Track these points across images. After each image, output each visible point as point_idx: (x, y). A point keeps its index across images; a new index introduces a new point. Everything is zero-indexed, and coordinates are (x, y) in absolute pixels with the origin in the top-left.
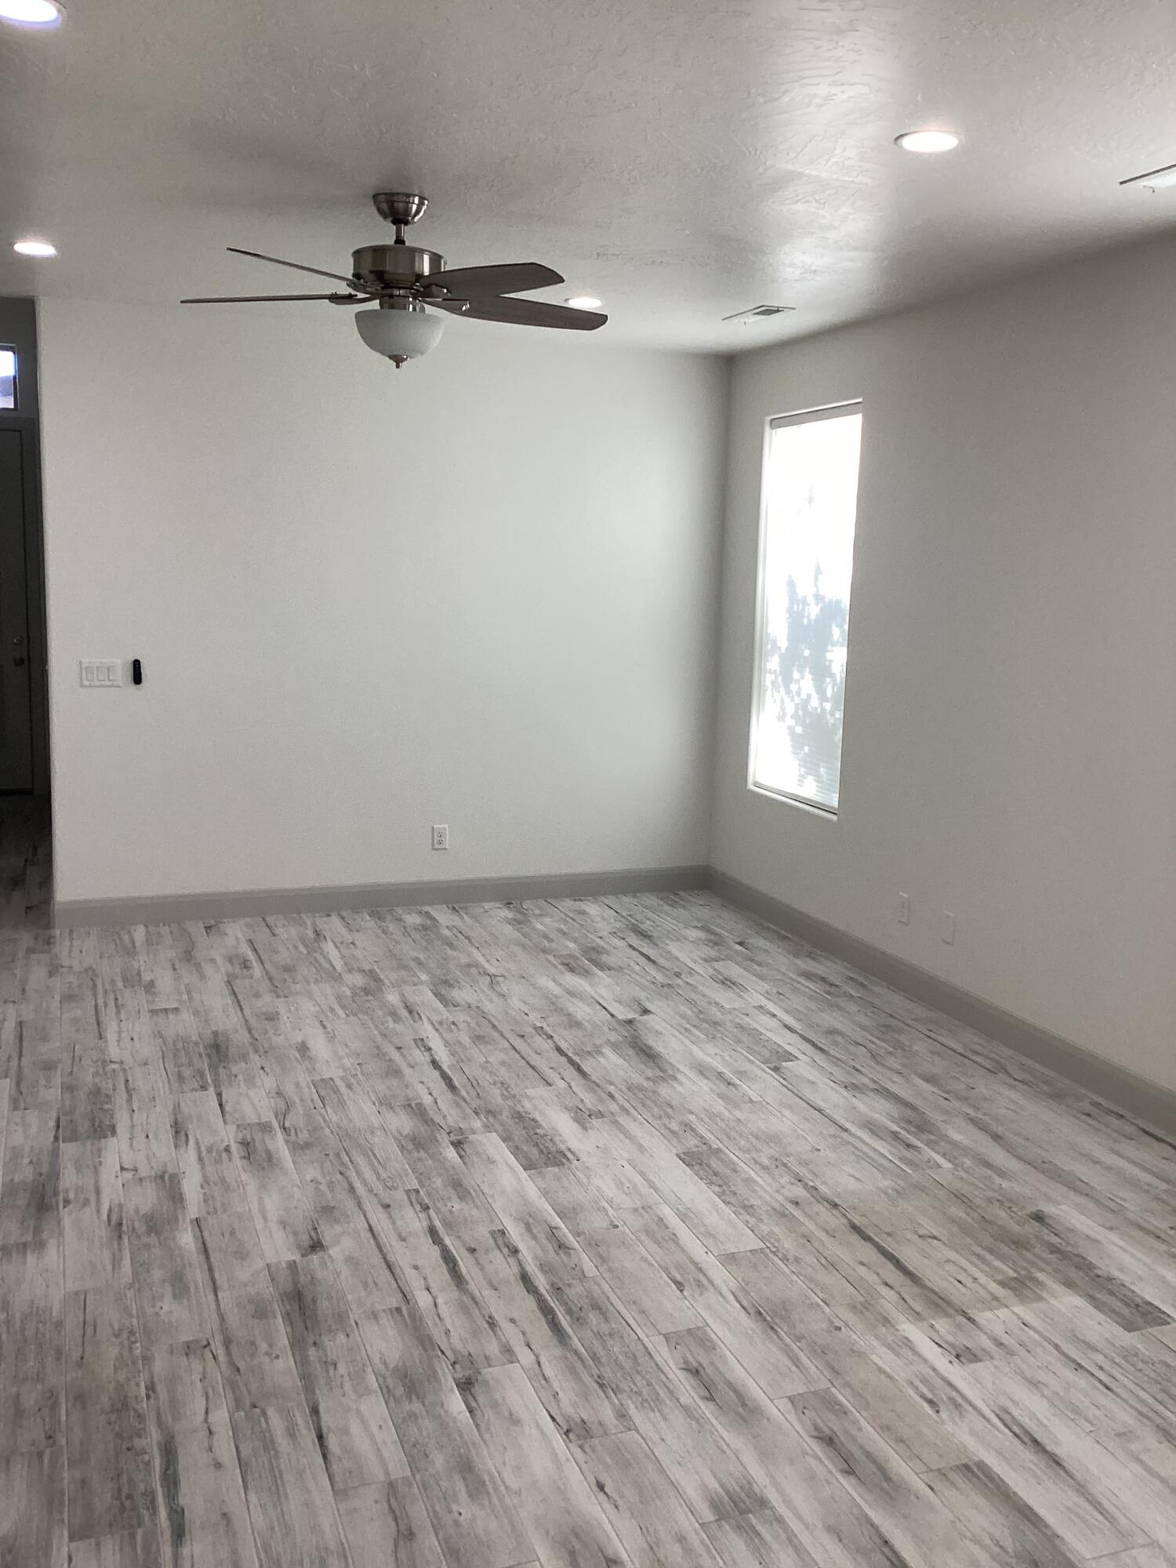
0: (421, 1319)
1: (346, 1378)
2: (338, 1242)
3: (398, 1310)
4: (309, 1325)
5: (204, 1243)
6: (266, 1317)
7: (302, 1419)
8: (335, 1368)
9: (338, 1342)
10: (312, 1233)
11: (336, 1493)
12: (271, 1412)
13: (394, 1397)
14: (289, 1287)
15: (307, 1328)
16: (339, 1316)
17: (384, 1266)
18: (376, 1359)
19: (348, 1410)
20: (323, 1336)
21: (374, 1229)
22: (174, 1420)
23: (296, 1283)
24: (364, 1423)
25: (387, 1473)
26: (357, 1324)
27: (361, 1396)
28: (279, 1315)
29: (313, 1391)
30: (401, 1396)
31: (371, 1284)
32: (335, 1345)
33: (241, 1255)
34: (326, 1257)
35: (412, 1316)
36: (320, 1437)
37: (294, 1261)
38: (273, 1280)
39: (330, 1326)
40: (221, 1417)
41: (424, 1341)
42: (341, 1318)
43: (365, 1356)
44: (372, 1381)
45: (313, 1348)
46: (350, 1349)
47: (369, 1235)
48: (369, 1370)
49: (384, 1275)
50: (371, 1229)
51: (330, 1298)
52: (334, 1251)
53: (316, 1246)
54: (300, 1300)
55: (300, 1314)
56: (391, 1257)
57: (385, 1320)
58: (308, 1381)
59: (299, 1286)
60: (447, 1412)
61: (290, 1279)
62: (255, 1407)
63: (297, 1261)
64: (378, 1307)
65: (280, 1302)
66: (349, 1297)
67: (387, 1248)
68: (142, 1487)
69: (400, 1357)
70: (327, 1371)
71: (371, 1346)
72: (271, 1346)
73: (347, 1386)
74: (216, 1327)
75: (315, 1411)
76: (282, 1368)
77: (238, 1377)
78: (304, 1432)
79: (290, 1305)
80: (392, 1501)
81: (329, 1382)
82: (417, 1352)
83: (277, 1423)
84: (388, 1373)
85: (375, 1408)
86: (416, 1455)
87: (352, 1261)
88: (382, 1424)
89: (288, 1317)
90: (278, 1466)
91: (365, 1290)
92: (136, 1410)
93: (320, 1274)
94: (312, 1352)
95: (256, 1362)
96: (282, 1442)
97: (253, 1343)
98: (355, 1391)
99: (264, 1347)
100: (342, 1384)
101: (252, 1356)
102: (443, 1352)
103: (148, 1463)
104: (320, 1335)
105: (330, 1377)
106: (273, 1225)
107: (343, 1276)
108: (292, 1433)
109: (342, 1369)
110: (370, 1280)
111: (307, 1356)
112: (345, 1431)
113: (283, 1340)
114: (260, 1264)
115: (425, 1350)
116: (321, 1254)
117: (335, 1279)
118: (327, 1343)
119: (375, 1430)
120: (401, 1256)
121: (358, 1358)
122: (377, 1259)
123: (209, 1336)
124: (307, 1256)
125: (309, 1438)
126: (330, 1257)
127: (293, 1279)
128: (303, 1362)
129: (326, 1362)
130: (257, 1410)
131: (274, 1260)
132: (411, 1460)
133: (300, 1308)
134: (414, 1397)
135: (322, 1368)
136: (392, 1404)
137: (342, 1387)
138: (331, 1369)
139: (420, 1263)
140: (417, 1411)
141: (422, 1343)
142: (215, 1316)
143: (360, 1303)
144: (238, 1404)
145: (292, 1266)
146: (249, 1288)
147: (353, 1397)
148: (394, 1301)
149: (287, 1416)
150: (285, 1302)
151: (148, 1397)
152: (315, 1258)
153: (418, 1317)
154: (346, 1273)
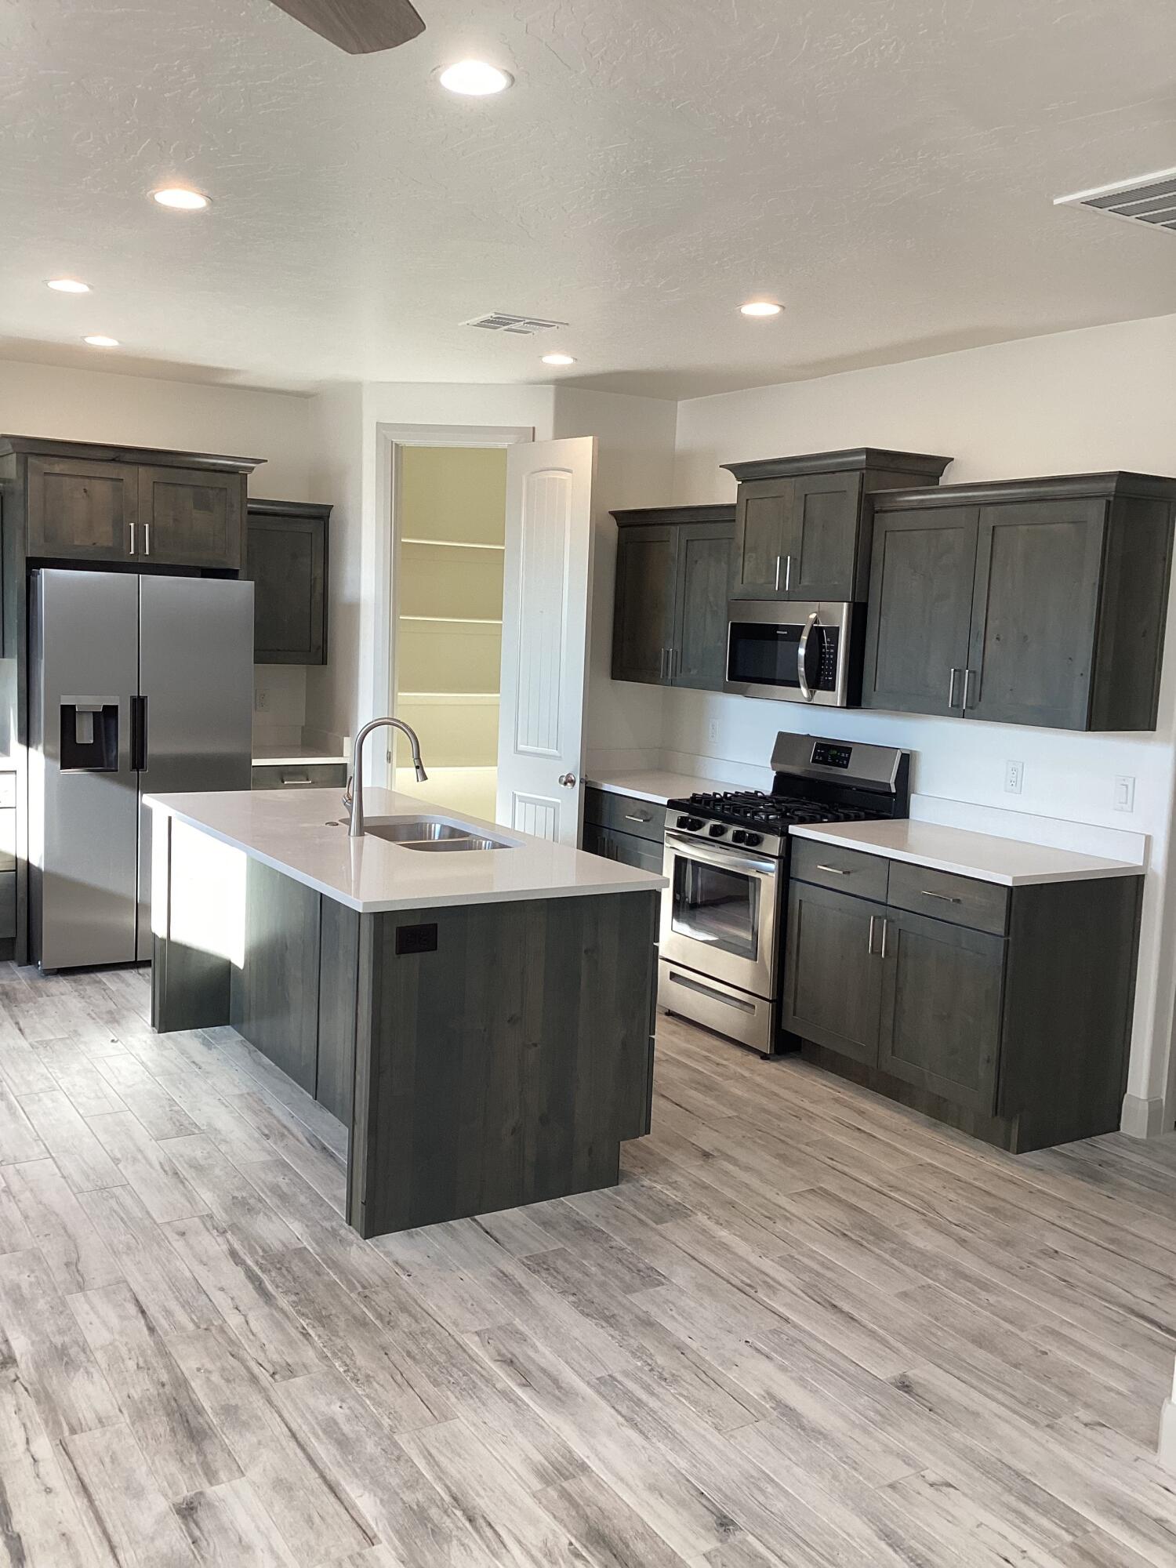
0: (46, 1423)
1: (126, 1357)
2: (157, 1522)
3: (73, 1431)
4: (173, 1403)
5: (339, 1499)
6: (222, 1408)
7: (162, 1323)
8: (138, 1364)
9: (139, 1390)
10: (197, 1533)
11: (126, 1281)
12: (191, 1327)
13: (79, 1346)
14: (208, 1447)
15: (175, 1400)
16: (141, 1418)
17: (91, 1490)
18: (96, 1376)
19: (121, 1333)
20: (156, 1393)
21: (107, 1549)
22: (272, 1315)
23: (201, 1452)
24: (104, 1323)
25: (85, 1296)
26: (121, 1411)
27: (111, 1344)
28: (209, 1411)
29: (156, 1343)
30: (71, 1347)
31: (107, 1460)
32: (142, 1387)
33: (282, 1486)
34: (170, 1493)
35: (57, 1423)
36: (143, 1312)
37: (211, 1484)
38: (229, 1453)
39: (150, 1405)
40: (234, 1321)
41: (45, 1399)
42: (139, 1415)
43: (109, 1379)
44: (99, 1356)
45: (164, 1380)
46: (125, 1382)
47: (115, 1539)
48: (104, 1366)
49: (91, 1476)
50: (113, 1549)
51: (156, 1438)
52: (161, 1504)
53: (188, 1511)
54: (191, 1432)
55: (186, 1414)
56: (81, 1502)
57: (89, 1417)
58: (163, 1351)
59: (195, 1449)
60: (29, 1339)
61: (210, 1457)
62: (206, 1329)
63: (208, 1484)
64: (97, 1433)
65: (212, 1426)
66: (132, 1441)
67: (87, 1518)
68: (273, 1274)
69: (72, 1381)
70: (145, 1361)
71: (103, 1390)
72: (208, 1379)
73: (124, 1350)
74: (272, 1394)
75: (151, 1330)
76: (189, 1361)
77: (230, 1349)
78: (157, 1315)
79: (200, 1424)
80: (80, 1280)
81: (143, 1353)
82: (54, 1384)
83: (181, 1316)
84: (84, 1364)
85: (96, 1336)
86: (60, 1308)
87: (135, 1492)
88: (89, 1326)
89: (200, 1411)
90: (174, 1292)
91: (114, 1453)
92: (308, 1318)
93: (173, 1467)
94: (165, 1377)
95: (218, 1364)
96: (173, 1305)
97: (228, 1381)
98: (116, 1347)
99: (215, 1378)
100: (130, 1352)
101: (223, 1369)
102: (26, 1390)
103: (277, 1287)
104: (159, 1395)
105: (142, 1356)
106: (259, 1543)
107: (144, 1469)
108: (168, 1313)
109: (131, 1365)
110: (108, 1465)
111: (168, 1373)
112: (122, 1318)
113: (197, 1385)
114: (254, 1473)
115: (44, 1388)
116: (179, 1499)
117: (153, 1463)
118: (150, 1386)
119: (96, 1321)
120: (68, 1506)
121: (116, 1376)
122: (101, 1497)
123: (275, 1385)
124: (196, 1494)
125: (153, 1310)
126: (165, 1496)
127: (205, 1456)
128: (171, 1367)
129: (149, 1369)
130: (203, 1326)
131: (237, 1482)
132: (64, 1303)
133: (187, 1421)
134: (60, 1346)
135: (152, 1364)
136: (80, 1340)
137: (129, 1351)
138: (141, 1364)
139: (43, 1498)
140: (57, 1337)
141: (48, 1396)
142: (279, 1404)
143: (119, 1434)
144: (222, 1330)
145: (211, 1476)
146: (255, 1440)
147: (117, 1343)
148: (79, 1442)
149: (177, 1326)
150: (206, 1427)
151: (304, 1328)
152: (185, 1493)
153: (50, 1424)
154: (141, 1473)
